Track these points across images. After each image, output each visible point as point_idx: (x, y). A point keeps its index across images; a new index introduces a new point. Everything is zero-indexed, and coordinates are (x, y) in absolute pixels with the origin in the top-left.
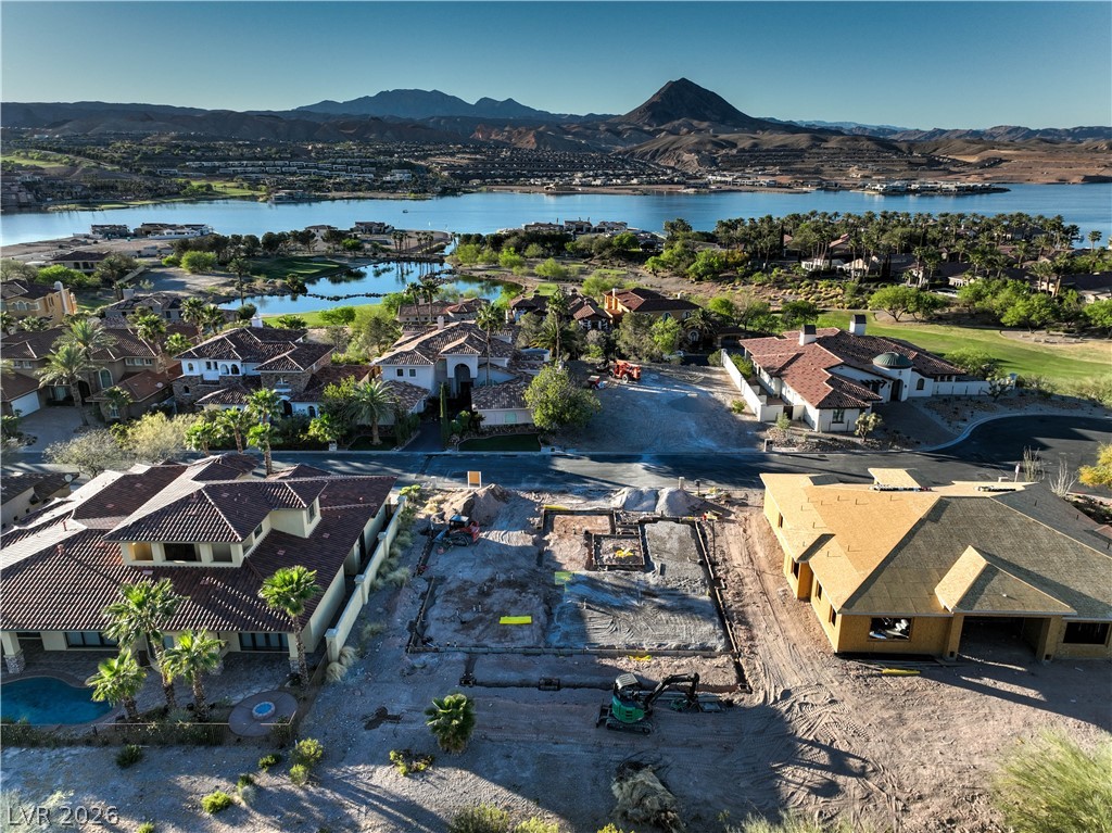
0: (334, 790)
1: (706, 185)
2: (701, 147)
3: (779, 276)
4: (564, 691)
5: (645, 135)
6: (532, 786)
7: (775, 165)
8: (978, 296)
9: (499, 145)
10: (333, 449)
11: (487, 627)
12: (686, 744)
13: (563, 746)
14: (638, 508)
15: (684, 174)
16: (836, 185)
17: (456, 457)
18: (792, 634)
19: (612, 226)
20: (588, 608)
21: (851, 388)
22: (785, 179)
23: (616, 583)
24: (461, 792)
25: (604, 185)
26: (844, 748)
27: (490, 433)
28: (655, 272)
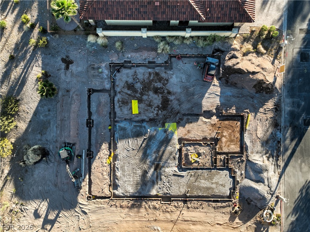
0: (31, 56)
4: (87, 129)
6: (37, 119)
11: (130, 95)
13: (55, 129)
18: (125, 225)
20: (145, 139)
23: (167, 152)
24: (32, 97)
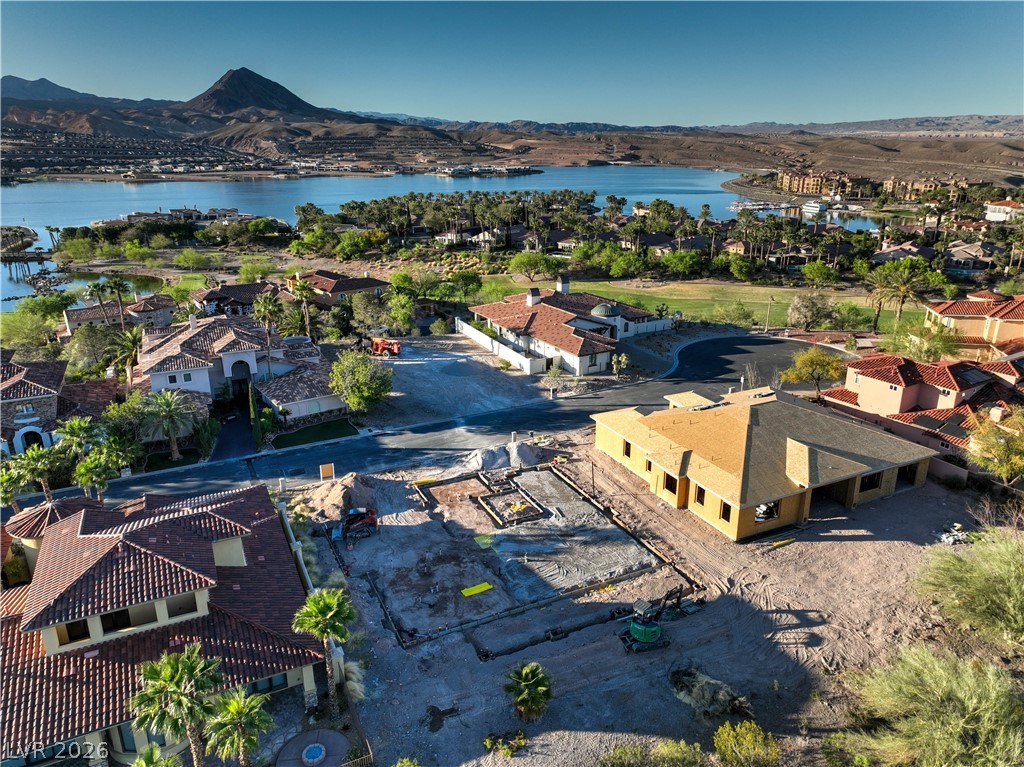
1: (295, 170)
2: (276, 135)
3: (421, 250)
4: (572, 635)
5: (213, 122)
6: (620, 721)
7: (350, 151)
8: (587, 256)
9: (45, 130)
10: (127, 474)
11: (457, 604)
12: (699, 644)
13: (614, 680)
14: (495, 466)
15: (267, 161)
16: (411, 169)
17: (275, 456)
18: (695, 536)
19: (224, 212)
20: (529, 560)
21: (593, 336)
22: (365, 164)
23: (532, 533)
24: (571, 750)
25: (188, 172)
26: (800, 608)
27: (296, 425)
28: (300, 255)
